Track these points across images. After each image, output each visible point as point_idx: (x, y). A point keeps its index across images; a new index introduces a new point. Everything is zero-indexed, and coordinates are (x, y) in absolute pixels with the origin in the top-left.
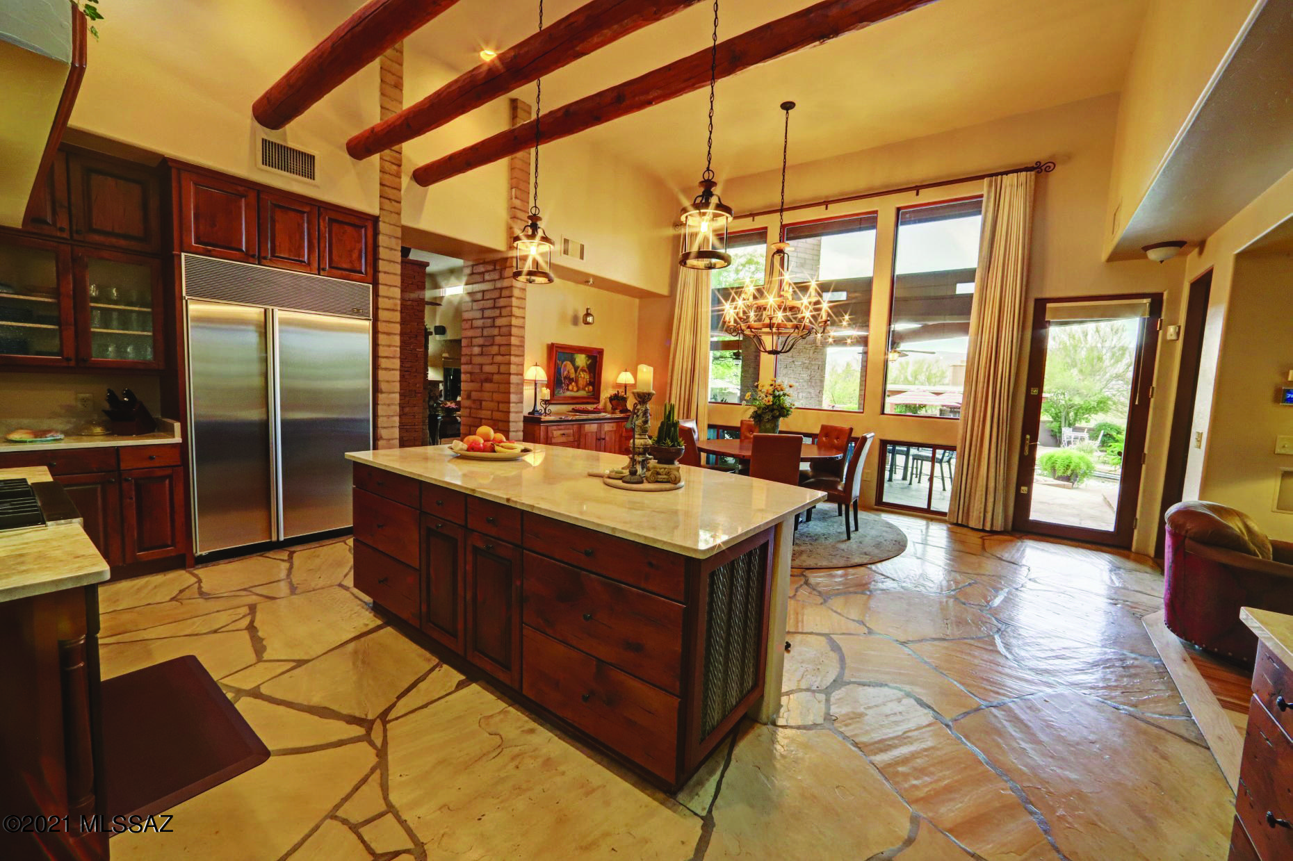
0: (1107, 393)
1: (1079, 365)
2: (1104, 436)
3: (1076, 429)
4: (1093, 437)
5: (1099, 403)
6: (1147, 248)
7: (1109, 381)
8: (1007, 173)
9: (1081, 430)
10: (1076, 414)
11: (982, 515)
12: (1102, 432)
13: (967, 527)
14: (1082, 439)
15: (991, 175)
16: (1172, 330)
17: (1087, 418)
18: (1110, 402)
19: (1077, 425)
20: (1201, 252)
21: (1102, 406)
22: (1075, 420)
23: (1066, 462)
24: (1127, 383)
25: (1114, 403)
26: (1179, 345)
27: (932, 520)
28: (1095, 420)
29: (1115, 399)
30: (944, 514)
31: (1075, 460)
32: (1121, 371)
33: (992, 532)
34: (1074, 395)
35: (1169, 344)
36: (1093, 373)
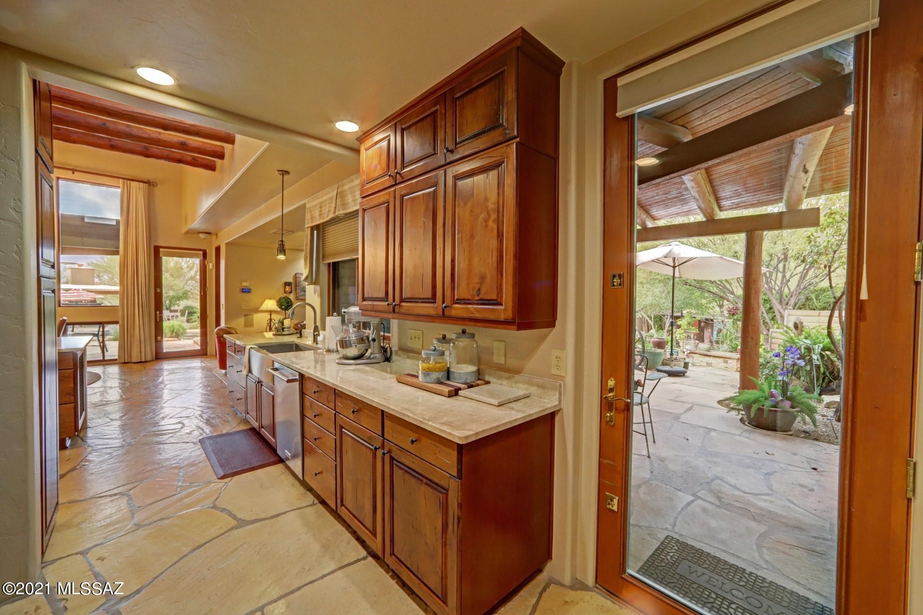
0: (187, 288)
1: (170, 271)
2: (189, 313)
3: (171, 311)
4: (183, 315)
5: (184, 294)
6: (199, 233)
7: (187, 281)
8: (133, 180)
9: (176, 311)
10: (170, 302)
11: (139, 354)
12: (187, 311)
13: (131, 363)
14: (177, 317)
15: (124, 179)
16: (211, 264)
17: (178, 304)
18: (189, 294)
19: (172, 308)
20: (217, 237)
21: (185, 296)
22: (170, 306)
23: (172, 329)
24: (197, 282)
25: (192, 294)
26: (214, 270)
27: (107, 364)
28: (183, 304)
29: (192, 291)
30: (116, 360)
31: (176, 327)
32: (193, 275)
33: (146, 362)
34: (169, 290)
35: (211, 270)
36: (179, 276)
